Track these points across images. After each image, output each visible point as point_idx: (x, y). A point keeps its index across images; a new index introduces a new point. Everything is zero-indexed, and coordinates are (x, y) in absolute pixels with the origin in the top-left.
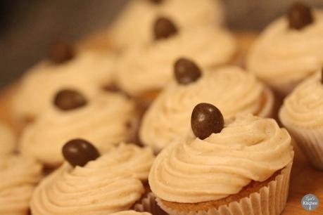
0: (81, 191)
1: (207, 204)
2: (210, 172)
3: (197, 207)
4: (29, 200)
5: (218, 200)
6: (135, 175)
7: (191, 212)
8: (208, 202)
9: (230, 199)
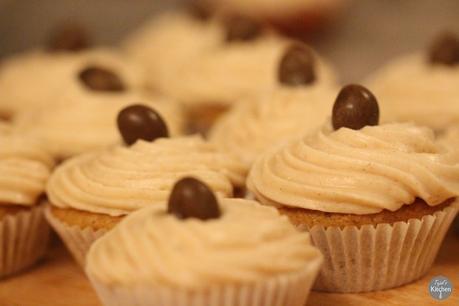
0: (145, 171)
1: (346, 218)
2: (364, 170)
3: (329, 220)
4: (44, 182)
5: (363, 216)
6: (225, 171)
7: (315, 227)
8: (347, 215)
9: (380, 218)
